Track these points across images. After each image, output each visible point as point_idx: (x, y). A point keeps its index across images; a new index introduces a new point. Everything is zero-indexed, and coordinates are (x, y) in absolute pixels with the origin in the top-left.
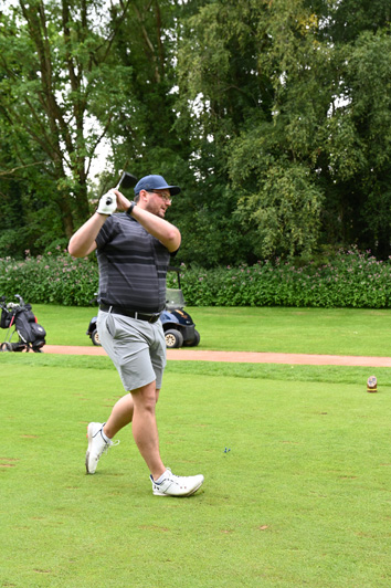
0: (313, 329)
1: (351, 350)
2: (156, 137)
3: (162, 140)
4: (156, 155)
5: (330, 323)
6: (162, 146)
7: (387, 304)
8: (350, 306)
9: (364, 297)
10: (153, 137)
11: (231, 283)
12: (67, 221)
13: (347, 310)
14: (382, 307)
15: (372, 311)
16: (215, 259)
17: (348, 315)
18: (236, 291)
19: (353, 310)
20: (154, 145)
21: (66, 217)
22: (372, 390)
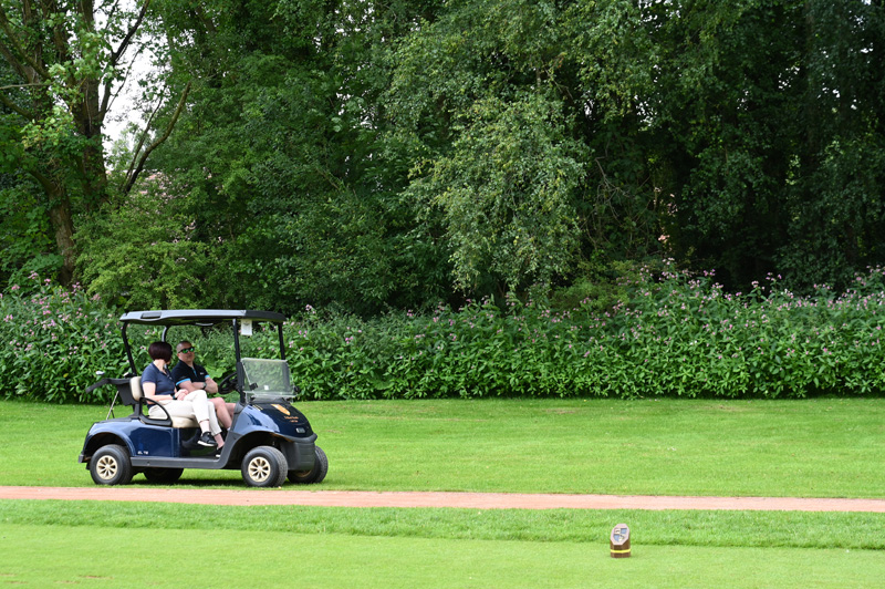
0: (581, 443)
1: (648, 485)
2: (255, 31)
3: (267, 38)
4: (253, 71)
5: (622, 431)
6: (267, 51)
7: (750, 387)
8: (673, 394)
9: (702, 376)
10: (247, 33)
11: (412, 348)
12: (59, 217)
13: (666, 402)
14: (740, 396)
15: (719, 404)
16: (377, 294)
17: (668, 412)
18: (426, 366)
19: (679, 402)
20: (251, 48)
21: (56, 207)
22: (621, 551)
